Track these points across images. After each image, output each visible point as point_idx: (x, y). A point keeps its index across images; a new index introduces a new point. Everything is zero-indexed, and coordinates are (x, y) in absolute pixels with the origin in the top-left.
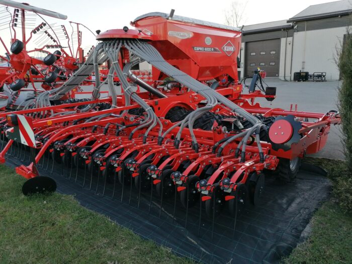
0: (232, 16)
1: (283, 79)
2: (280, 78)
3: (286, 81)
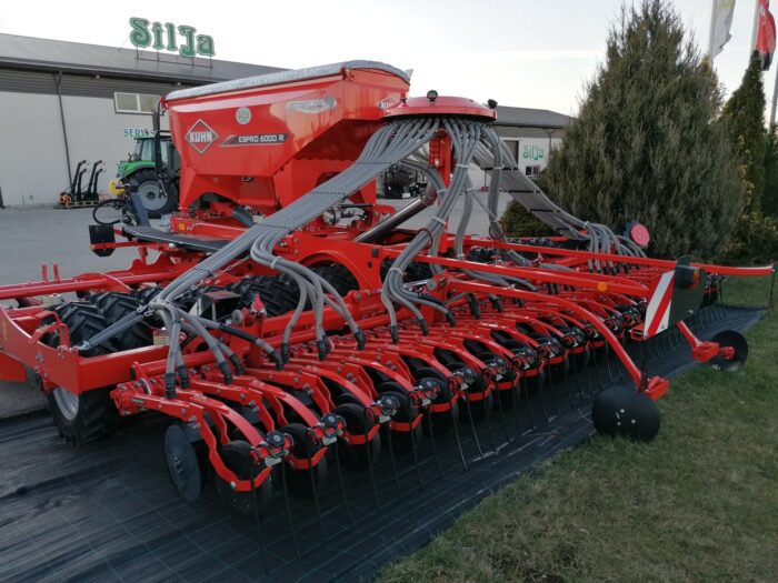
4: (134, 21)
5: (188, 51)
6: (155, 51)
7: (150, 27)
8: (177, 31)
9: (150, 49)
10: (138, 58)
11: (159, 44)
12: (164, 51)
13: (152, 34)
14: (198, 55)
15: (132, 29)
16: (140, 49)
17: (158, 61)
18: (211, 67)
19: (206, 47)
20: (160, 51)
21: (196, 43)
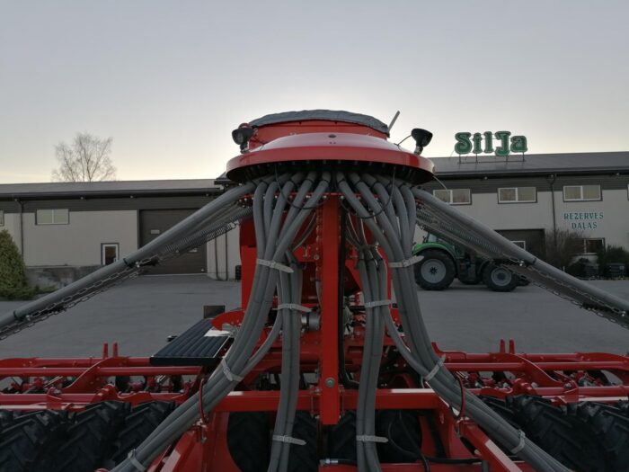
0: (79, 161)
1: (214, 277)
2: (209, 275)
3: (221, 280)
4: (459, 136)
5: (502, 151)
6: (474, 155)
7: (472, 137)
8: (493, 137)
9: (471, 154)
10: (460, 163)
11: (478, 150)
12: (483, 154)
13: (473, 143)
14: (512, 153)
15: (457, 142)
16: (462, 155)
17: (477, 162)
18: (524, 161)
19: (519, 145)
20: (479, 155)
21: (510, 143)
